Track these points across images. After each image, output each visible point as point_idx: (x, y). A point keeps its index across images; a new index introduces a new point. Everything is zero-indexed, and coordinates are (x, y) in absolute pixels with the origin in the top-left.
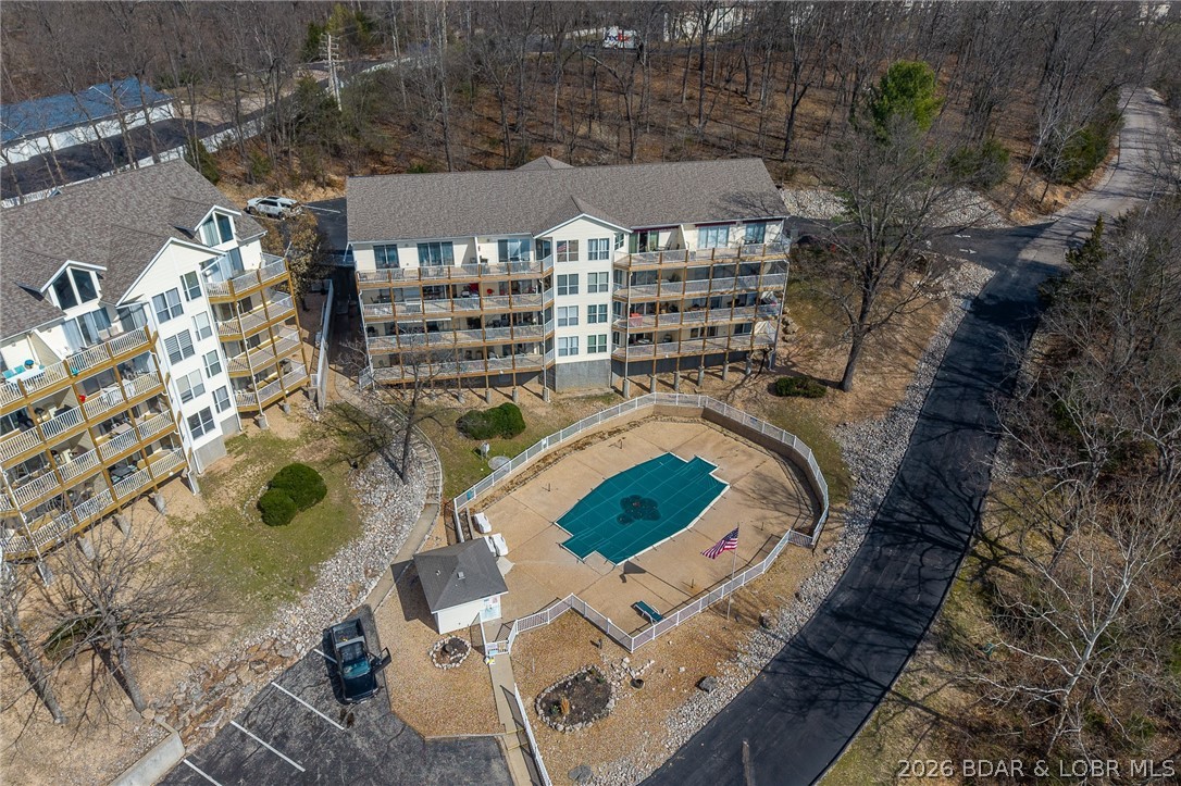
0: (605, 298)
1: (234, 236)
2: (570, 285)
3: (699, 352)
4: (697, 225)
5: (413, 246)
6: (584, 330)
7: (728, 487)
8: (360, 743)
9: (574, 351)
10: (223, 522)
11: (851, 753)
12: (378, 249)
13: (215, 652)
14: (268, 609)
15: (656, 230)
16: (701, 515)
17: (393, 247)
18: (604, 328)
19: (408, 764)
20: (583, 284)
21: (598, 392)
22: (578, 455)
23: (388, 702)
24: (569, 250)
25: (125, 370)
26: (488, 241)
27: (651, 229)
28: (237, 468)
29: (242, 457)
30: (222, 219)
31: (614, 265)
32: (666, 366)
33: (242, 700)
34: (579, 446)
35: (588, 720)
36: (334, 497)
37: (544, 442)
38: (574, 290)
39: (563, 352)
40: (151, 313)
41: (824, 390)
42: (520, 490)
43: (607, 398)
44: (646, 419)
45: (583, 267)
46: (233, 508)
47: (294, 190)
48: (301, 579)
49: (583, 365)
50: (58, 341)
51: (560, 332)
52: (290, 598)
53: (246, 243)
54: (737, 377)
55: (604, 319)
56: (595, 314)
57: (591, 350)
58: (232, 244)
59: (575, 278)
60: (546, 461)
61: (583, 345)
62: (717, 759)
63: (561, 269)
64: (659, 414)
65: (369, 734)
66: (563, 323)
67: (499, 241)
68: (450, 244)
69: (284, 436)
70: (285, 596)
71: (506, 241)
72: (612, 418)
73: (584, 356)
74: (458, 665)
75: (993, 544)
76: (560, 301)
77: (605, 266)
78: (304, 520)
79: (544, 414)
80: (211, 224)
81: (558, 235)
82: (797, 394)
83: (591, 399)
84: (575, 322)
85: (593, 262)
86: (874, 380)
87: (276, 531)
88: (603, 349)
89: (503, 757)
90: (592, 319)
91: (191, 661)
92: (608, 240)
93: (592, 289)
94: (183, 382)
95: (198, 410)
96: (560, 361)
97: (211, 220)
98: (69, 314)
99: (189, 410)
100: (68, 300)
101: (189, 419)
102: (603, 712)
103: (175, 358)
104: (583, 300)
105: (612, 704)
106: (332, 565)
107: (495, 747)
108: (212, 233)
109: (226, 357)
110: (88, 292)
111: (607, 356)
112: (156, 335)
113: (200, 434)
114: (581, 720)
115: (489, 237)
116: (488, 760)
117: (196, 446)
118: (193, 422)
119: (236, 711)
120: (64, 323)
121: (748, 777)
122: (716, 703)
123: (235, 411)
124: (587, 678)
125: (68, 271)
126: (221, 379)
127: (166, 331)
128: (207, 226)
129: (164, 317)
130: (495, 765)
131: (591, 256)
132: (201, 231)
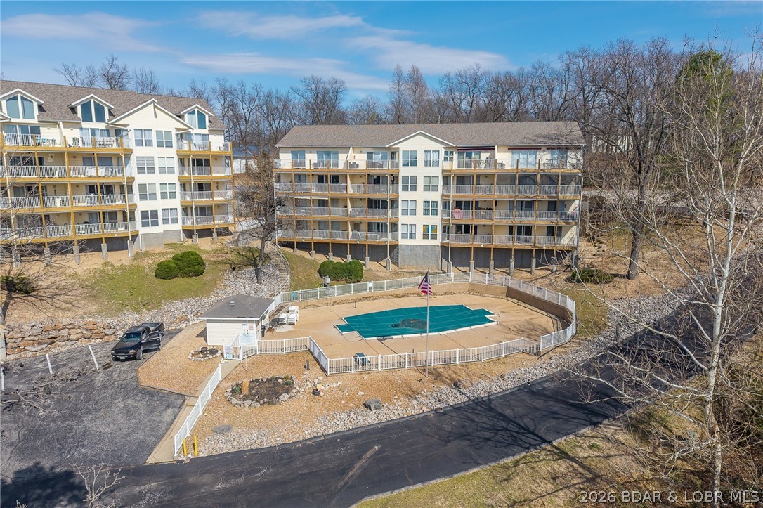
0: (436, 196)
1: (207, 127)
2: (411, 184)
4: (509, 149)
5: (314, 153)
6: (420, 220)
7: (495, 323)
8: (99, 378)
9: (412, 236)
12: (294, 154)
13: (66, 316)
14: (119, 311)
15: (478, 151)
17: (302, 153)
18: (435, 220)
19: (115, 393)
20: (420, 184)
22: (393, 299)
23: (138, 365)
24: (410, 158)
26: (361, 152)
27: (474, 149)
28: (163, 253)
30: (201, 116)
31: (443, 171)
32: (482, 254)
34: (399, 296)
35: (258, 401)
37: (369, 284)
38: (414, 188)
39: (405, 236)
40: (130, 137)
41: (613, 279)
42: (336, 306)
44: (461, 293)
45: (420, 171)
46: (144, 268)
48: (152, 304)
49: (419, 248)
51: (403, 219)
52: (137, 311)
53: (214, 134)
54: (543, 273)
55: (435, 212)
56: (429, 208)
57: (426, 236)
58: (205, 131)
59: (414, 178)
60: (368, 298)
61: (419, 232)
62: (342, 452)
63: (404, 171)
64: (473, 290)
65: (109, 376)
66: (405, 212)
67: (368, 153)
68: (337, 153)
70: (135, 308)
71: (372, 153)
73: (419, 241)
74: (202, 360)
76: (403, 195)
77: (436, 171)
79: (382, 275)
80: (193, 116)
81: (404, 146)
84: (413, 212)
85: (427, 168)
87: (157, 281)
88: (434, 237)
89: (180, 409)
90: (426, 212)
91: (50, 315)
92: (438, 151)
93: (426, 188)
94: (142, 187)
95: (149, 209)
96: (402, 242)
97: (193, 113)
98: (85, 125)
99: (143, 206)
100: (87, 118)
101: (142, 212)
102: (274, 399)
103: (141, 170)
104: (420, 196)
105: (285, 397)
106: (177, 304)
107: (180, 402)
108: (192, 119)
109: (181, 190)
110: (100, 118)
111: (437, 242)
112: (131, 151)
113: (145, 224)
114: (252, 400)
115: (359, 150)
116: (168, 407)
117: (143, 231)
118: (144, 215)
119: (56, 350)
120: (81, 129)
121: (357, 466)
122: (373, 418)
123: (181, 229)
124: (280, 380)
125: (92, 101)
126: (176, 203)
127: (139, 151)
128: (190, 116)
129: (139, 143)
130: (170, 411)
131: (426, 163)
132: (186, 116)
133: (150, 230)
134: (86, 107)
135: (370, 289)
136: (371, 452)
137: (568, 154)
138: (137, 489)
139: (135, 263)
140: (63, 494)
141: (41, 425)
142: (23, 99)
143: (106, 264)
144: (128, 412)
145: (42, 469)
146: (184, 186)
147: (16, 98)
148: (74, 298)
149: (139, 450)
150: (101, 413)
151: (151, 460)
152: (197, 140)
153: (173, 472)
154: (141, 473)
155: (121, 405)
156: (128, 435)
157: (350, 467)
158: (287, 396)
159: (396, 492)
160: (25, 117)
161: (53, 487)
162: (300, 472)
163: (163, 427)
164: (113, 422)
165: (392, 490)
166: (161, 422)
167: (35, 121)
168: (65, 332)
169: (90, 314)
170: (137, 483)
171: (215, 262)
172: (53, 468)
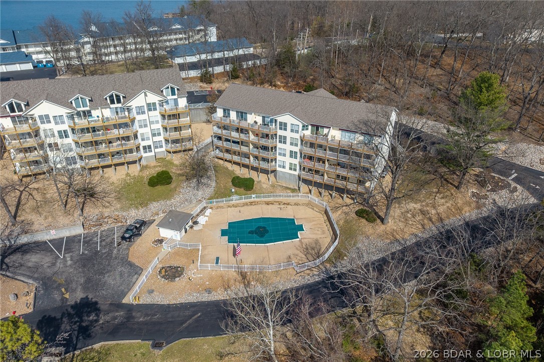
0: (296, 149)
1: (176, 95)
2: (283, 140)
3: (332, 184)
4: (340, 129)
5: (235, 111)
6: (288, 160)
7: (299, 239)
8: (115, 251)
9: (284, 167)
10: (138, 180)
11: (223, 338)
12: (224, 110)
13: (107, 211)
14: (129, 207)
15: (323, 127)
16: (275, 243)
17: (229, 110)
18: (296, 161)
19: (119, 262)
20: (288, 141)
21: (291, 187)
22: (265, 206)
23: (130, 246)
24: (283, 126)
25: (126, 125)
26: (259, 115)
27: (321, 126)
28: (155, 167)
29: (159, 164)
30: (172, 89)
31: (301, 137)
32: (318, 185)
33: (105, 227)
34: (268, 203)
35: (167, 279)
36: (173, 185)
37: (253, 196)
38: (285, 143)
39: (280, 166)
40: (134, 111)
41: (375, 220)
42: (233, 208)
43: (293, 190)
44: (303, 204)
45: (288, 134)
46: (144, 177)
47: (260, 85)
48: (144, 204)
49: (287, 174)
50: (107, 113)
51: (279, 158)
52: (137, 208)
53: (181, 97)
54: (349, 201)
55: (296, 157)
56: (293, 154)
57: (291, 169)
58: (175, 97)
59: (285, 137)
60: (251, 203)
61: (288, 166)
62: (187, 313)
63: (280, 133)
64: (310, 205)
65: (119, 251)
66: (280, 154)
67: (263, 117)
68: (246, 113)
69: (175, 162)
70: (136, 206)
71: (265, 117)
72: (288, 198)
73: (287, 170)
74: (156, 246)
75: (366, 309)
76: (279, 145)
77: (297, 136)
78: (160, 188)
79: (265, 187)
80: (168, 89)
81: (281, 119)
82: (363, 217)
83: (287, 188)
84: (285, 155)
85: (292, 133)
86: (400, 225)
87: (149, 188)
88: (295, 170)
89: (140, 275)
90: (291, 156)
91: (100, 210)
92: (299, 126)
93: (291, 144)
94: (142, 134)
95: (146, 145)
96: (278, 169)
97: (168, 88)
98: (112, 106)
99: (143, 144)
100: (112, 102)
101: (143, 146)
102: (173, 280)
103: (141, 127)
104: (288, 147)
105: (177, 279)
106: (155, 204)
107: (140, 272)
108: (168, 92)
109: (164, 132)
110: (119, 101)
111: (297, 173)
112: (135, 118)
113: (146, 152)
114: (165, 278)
115: (259, 114)
116: (136, 274)
117: (144, 155)
118: (145, 148)
119: (102, 229)
120: (110, 108)
121: (188, 322)
122: (206, 298)
123: (165, 150)
124: (179, 269)
125: (114, 94)
126: (161, 138)
127: (139, 118)
128: (166, 90)
129: (138, 113)
130: (136, 276)
131: (292, 131)
132: (164, 90)
133: (149, 154)
134: (111, 97)
135: (254, 198)
136: (196, 316)
137: (374, 138)
138: (117, 314)
139: (141, 174)
140: (93, 312)
141: (91, 276)
142: (81, 98)
143: (128, 175)
144: (121, 274)
145: (88, 298)
146: (165, 129)
147: (78, 98)
148: (111, 199)
149: (121, 295)
150: (112, 273)
151: (124, 301)
152: (172, 103)
153: (130, 308)
154: (119, 306)
155: (120, 270)
156: (119, 287)
157: (186, 321)
158: (178, 279)
159: (193, 339)
160: (83, 107)
161: (91, 308)
162: (168, 320)
163: (132, 284)
164: (115, 279)
165: (192, 337)
166: (131, 281)
167: (88, 108)
168: (106, 220)
169: (116, 210)
170: (117, 311)
171: (178, 174)
172: (92, 299)
